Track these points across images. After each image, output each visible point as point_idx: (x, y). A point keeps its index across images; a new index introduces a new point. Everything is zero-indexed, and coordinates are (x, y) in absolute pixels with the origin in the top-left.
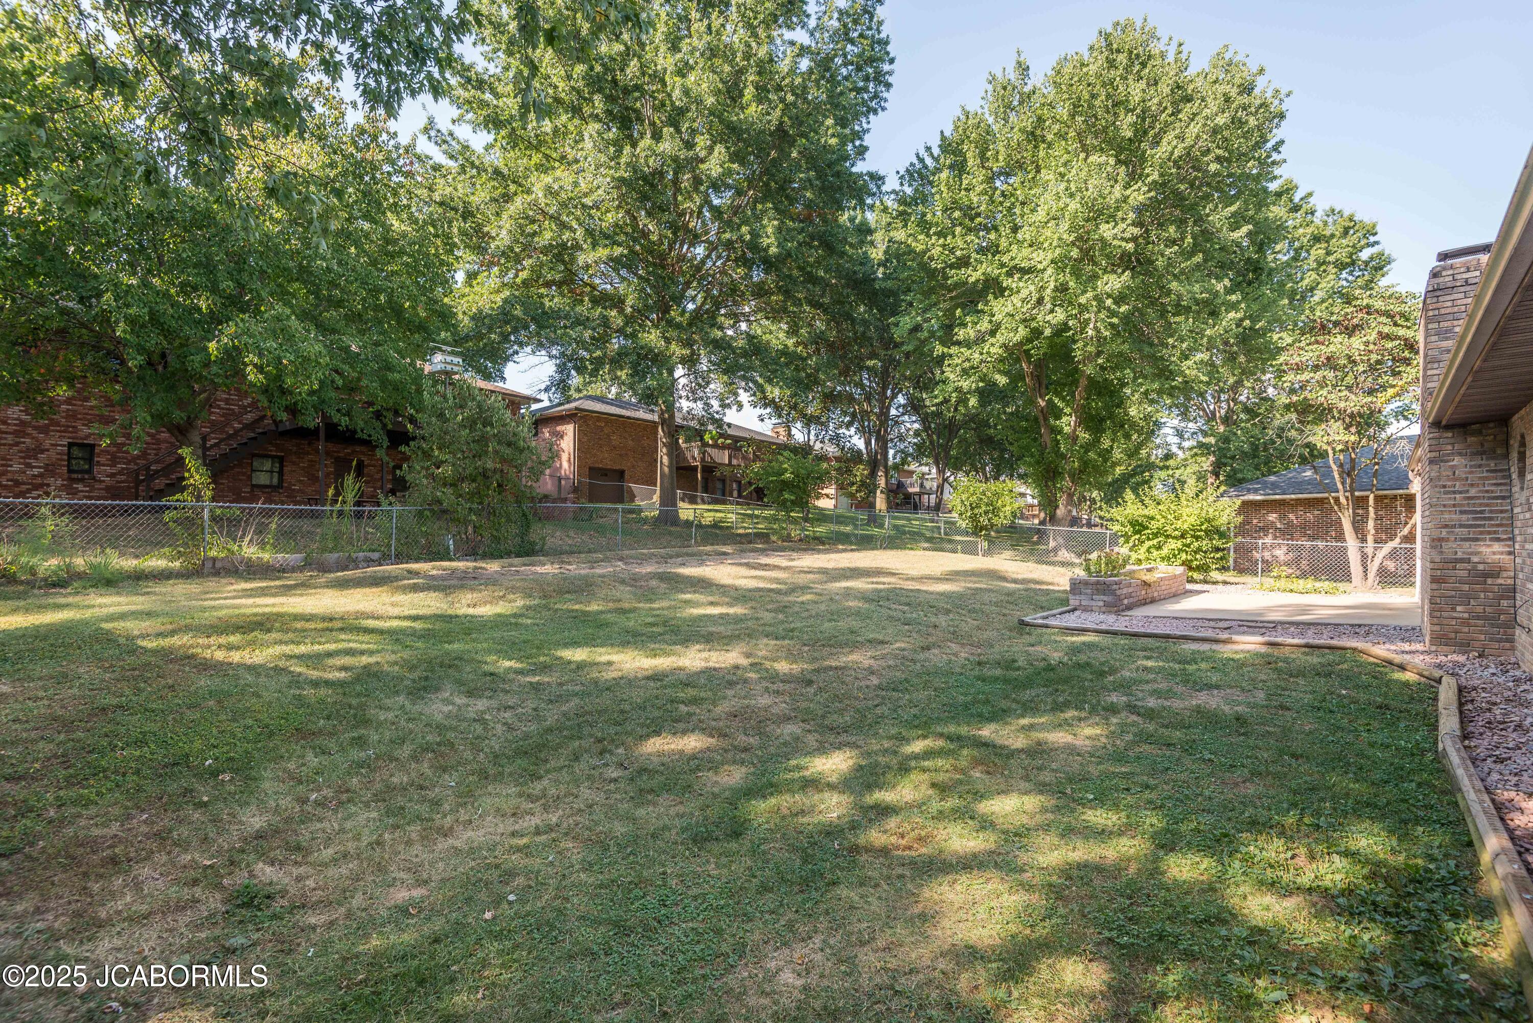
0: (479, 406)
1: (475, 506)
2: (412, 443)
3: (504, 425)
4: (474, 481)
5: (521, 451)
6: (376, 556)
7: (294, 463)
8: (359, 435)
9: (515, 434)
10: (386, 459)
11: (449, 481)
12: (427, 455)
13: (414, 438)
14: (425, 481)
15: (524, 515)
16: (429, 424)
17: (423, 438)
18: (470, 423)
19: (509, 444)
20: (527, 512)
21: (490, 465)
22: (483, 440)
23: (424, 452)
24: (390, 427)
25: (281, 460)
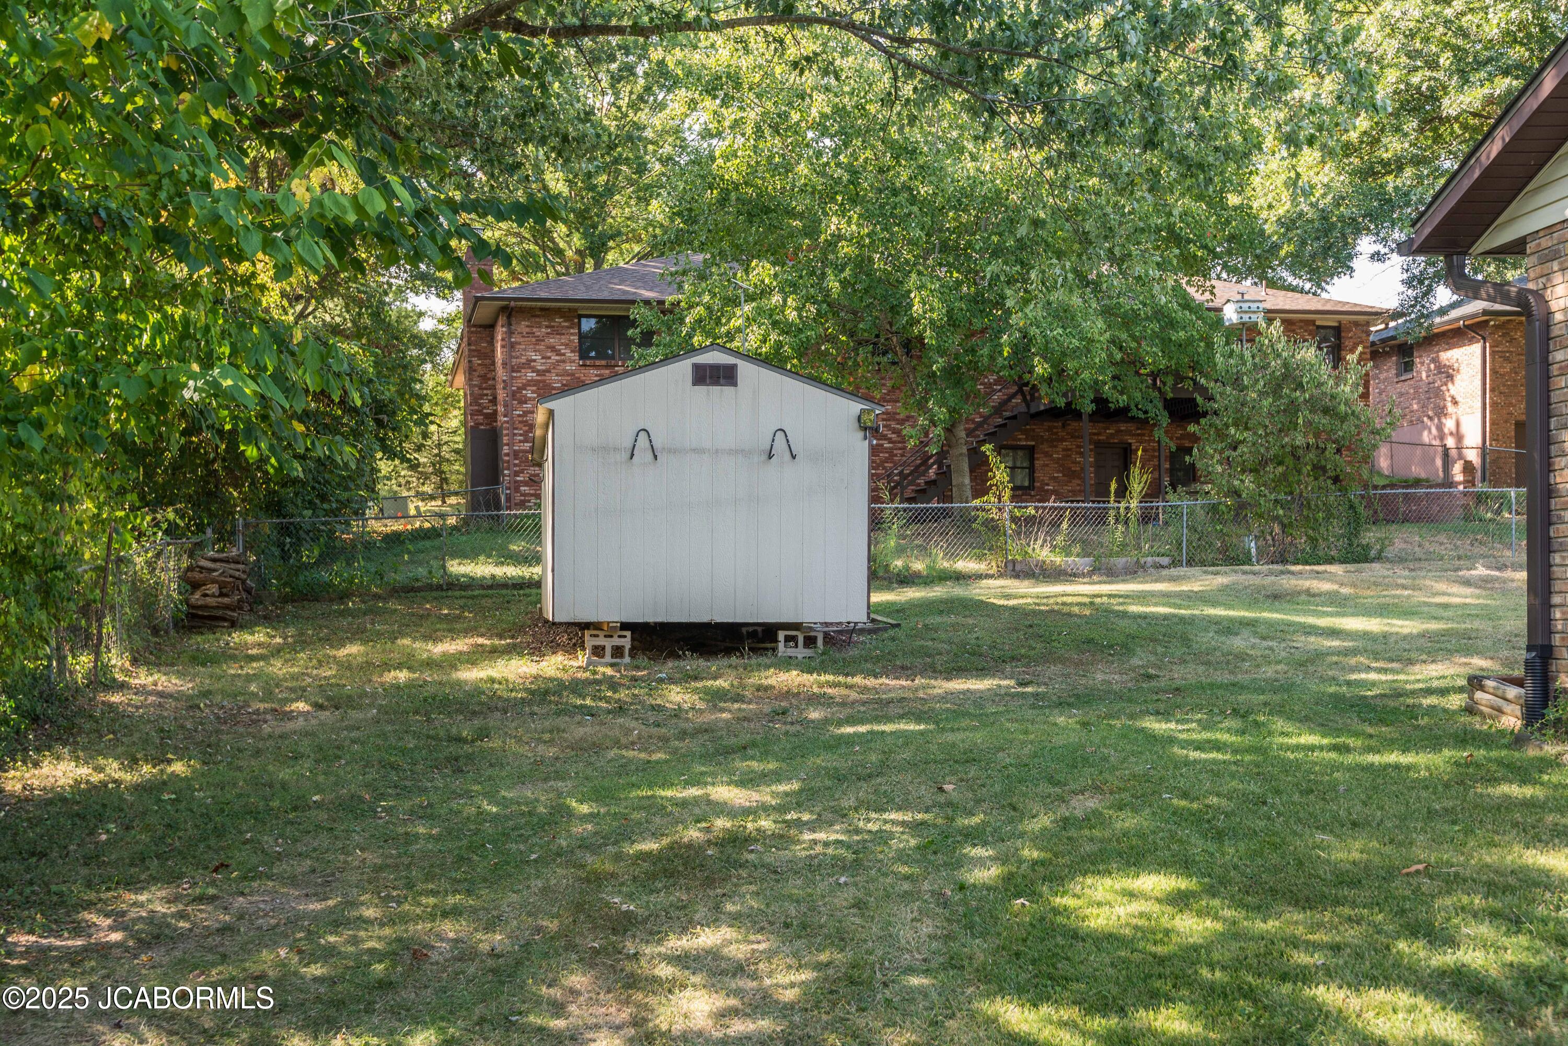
0: (1286, 365)
1: (1282, 496)
2: (1203, 421)
3: (1320, 385)
4: (1280, 463)
5: (1343, 419)
6: (1165, 561)
7: (1047, 454)
8: (1134, 412)
9: (1333, 397)
10: (1165, 440)
11: (1248, 465)
12: (1221, 435)
13: (1205, 415)
14: (1219, 469)
15: (1352, 507)
16: (1223, 396)
17: (1216, 413)
18: (1275, 388)
19: (1326, 411)
20: (1356, 501)
21: (1300, 440)
22: (1292, 408)
23: (1217, 430)
24: (1170, 395)
25: (1031, 452)
